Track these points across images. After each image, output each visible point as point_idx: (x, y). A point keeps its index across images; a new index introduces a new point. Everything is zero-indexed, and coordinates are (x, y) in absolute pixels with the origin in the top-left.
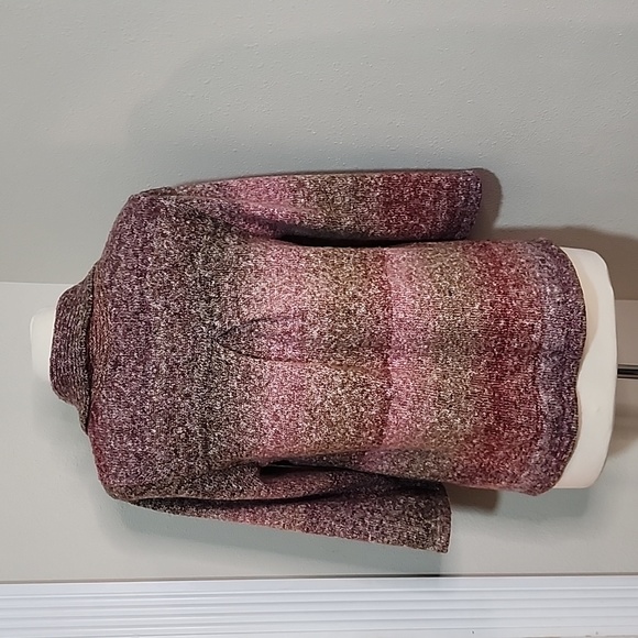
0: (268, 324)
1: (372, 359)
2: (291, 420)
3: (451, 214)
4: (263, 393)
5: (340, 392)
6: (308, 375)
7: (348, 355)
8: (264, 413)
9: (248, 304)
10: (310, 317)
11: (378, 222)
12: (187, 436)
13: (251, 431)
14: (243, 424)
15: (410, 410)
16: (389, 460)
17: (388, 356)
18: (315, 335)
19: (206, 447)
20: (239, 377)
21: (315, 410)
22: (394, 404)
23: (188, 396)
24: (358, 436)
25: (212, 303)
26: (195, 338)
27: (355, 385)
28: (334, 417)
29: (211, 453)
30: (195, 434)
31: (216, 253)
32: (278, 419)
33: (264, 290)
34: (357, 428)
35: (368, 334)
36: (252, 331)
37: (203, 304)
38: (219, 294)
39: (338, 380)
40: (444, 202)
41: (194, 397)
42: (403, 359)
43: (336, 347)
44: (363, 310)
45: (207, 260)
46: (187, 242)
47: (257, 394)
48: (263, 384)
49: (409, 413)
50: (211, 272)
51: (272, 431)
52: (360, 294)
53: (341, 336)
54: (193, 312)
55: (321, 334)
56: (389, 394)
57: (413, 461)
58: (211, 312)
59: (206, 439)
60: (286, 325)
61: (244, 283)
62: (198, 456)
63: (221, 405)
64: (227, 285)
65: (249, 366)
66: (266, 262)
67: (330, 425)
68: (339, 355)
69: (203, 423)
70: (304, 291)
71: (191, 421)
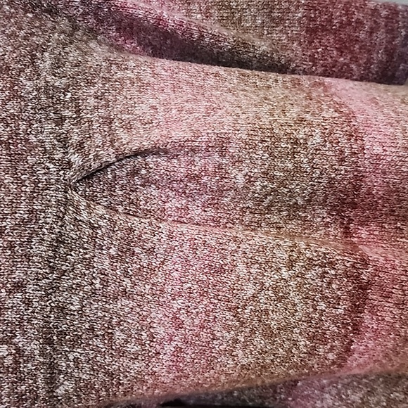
0: (162, 161)
1: (327, 225)
2: (202, 327)
3: (390, 53)
4: (155, 280)
5: (286, 275)
6: (233, 246)
7: (289, 218)
8: (157, 314)
9: (129, 127)
10: (233, 149)
11: (300, 53)
12: (16, 362)
13: (133, 348)
14: (119, 336)
15: (397, 305)
16: (334, 392)
17: (350, 221)
18: (241, 181)
19: (51, 382)
20: (113, 251)
21: (244, 308)
22: (373, 295)
23: (19, 286)
24: (311, 353)
25: (67, 125)
26: (36, 183)
27: (310, 263)
28: (275, 320)
29: (60, 391)
30: (31, 357)
31: (74, 55)
32: (180, 326)
33: (153, 107)
34: (312, 338)
35: (325, 181)
36: (135, 173)
37: (49, 126)
38: (78, 112)
39: (281, 255)
40: (381, 35)
41: (30, 288)
42: (373, 226)
43: (271, 204)
44: (318, 139)
45: (58, 63)
46: (25, 38)
47: (145, 281)
48: (155, 263)
49: (396, 311)
50: (64, 81)
51: (169, 348)
52: (308, 117)
53: (282, 184)
54: (33, 139)
55: (250, 180)
56: (365, 277)
57: (371, 392)
58: (64, 141)
59: (52, 366)
60: (192, 163)
61: (120, 98)
62: (37, 397)
63: (81, 301)
64: (92, 101)
65: (131, 230)
66: (155, 75)
67: (269, 335)
68: (275, 218)
69: (48, 337)
70: (220, 112)
71: (24, 333)
